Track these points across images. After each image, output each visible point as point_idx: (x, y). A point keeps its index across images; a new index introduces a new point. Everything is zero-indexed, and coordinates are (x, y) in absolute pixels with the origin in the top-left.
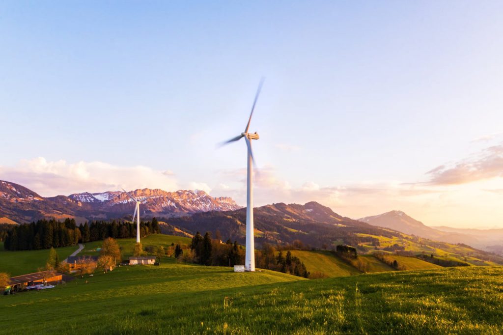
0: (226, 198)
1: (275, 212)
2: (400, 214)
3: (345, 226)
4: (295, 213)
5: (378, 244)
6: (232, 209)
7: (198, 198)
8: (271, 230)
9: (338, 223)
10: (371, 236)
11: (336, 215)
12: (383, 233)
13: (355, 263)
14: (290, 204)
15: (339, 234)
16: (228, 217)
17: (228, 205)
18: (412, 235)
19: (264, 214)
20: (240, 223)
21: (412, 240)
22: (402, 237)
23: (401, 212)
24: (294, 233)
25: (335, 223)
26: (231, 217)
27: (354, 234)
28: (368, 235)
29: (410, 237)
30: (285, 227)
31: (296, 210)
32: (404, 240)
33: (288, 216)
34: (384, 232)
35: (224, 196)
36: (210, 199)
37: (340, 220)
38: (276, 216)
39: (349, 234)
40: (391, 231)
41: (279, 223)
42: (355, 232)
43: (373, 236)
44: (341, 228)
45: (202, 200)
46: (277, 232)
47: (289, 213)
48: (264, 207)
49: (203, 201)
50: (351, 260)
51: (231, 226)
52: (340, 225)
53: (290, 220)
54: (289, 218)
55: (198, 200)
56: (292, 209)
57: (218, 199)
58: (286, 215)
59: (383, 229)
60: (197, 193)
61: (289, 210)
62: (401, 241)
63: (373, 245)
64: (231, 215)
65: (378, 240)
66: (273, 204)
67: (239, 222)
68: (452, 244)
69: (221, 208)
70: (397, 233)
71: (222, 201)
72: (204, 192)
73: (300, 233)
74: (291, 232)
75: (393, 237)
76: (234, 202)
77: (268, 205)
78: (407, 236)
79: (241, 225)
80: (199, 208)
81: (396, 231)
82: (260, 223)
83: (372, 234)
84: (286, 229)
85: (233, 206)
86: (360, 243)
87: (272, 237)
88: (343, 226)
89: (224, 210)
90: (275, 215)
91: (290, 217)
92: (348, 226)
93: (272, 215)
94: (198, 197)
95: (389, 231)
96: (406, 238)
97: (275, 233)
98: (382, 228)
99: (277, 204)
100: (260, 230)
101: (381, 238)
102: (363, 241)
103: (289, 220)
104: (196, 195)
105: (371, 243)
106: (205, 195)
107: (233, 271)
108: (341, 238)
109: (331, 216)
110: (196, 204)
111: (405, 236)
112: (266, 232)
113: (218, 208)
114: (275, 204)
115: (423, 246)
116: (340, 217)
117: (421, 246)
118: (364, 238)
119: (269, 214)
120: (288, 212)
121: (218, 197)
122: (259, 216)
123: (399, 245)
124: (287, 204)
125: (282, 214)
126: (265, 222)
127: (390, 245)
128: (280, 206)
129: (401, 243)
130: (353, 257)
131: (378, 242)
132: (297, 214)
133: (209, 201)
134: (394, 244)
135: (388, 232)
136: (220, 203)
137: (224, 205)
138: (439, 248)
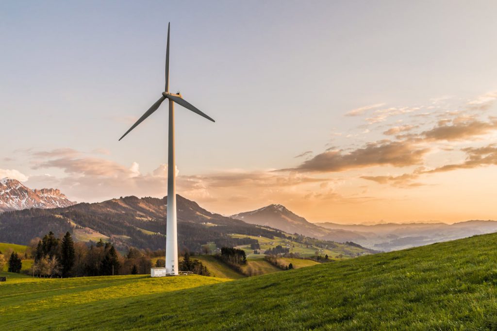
0: (51, 190)
1: (124, 209)
2: (280, 209)
3: (216, 225)
4: (151, 210)
5: (258, 246)
6: (59, 206)
7: (8, 191)
8: (119, 233)
9: (207, 221)
10: (249, 237)
11: (203, 211)
12: (262, 233)
13: (245, 269)
14: (144, 197)
15: (210, 235)
16: (57, 216)
17: (55, 199)
18: (296, 234)
19: (108, 211)
20: (75, 225)
21: (296, 240)
22: (284, 237)
23: (282, 206)
24: (150, 236)
25: (203, 222)
26: (61, 216)
27: (228, 235)
28: (245, 236)
29: (293, 237)
30: (138, 229)
31: (151, 205)
32: (287, 240)
33: (142, 214)
34: (264, 231)
35: (49, 188)
36: (26, 191)
37: (209, 218)
38: (126, 214)
39: (222, 235)
40: (271, 230)
41: (129, 223)
42: (228, 232)
43: (252, 237)
44: (211, 227)
45: (13, 192)
46: (128, 236)
47: (142, 210)
48: (108, 203)
49: (15, 194)
50: (239, 265)
51: (61, 229)
52: (209, 224)
53: (145, 219)
54: (141, 216)
55: (7, 193)
56: (146, 205)
57: (39, 191)
58: (138, 213)
59: (262, 228)
60: (7, 184)
61: (142, 205)
62: (283, 242)
63: (252, 248)
64: (61, 214)
65: (257, 241)
66: (121, 198)
67: (73, 224)
68: (340, 244)
69: (44, 204)
70: (278, 232)
71: (46, 195)
72: (18, 182)
73: (159, 236)
74: (146, 235)
75: (275, 237)
76: (64, 195)
77: (113, 199)
78: (290, 235)
79: (77, 228)
80: (8, 205)
81: (277, 230)
82: (104, 224)
83: (249, 235)
84: (139, 231)
85: (61, 201)
86: (236, 246)
87: (121, 243)
88: (213, 225)
89: (48, 208)
90: (123, 212)
91: (144, 215)
92: (220, 225)
93: (119, 213)
94: (7, 189)
95: (269, 229)
96: (290, 238)
97: (125, 237)
98: (261, 226)
99: (126, 198)
100: (104, 234)
101: (261, 239)
102: (240, 244)
103: (143, 218)
104: (5, 185)
105: (249, 246)
106: (20, 186)
107: (150, 277)
108: (211, 241)
109: (198, 213)
110: (3, 199)
111: (287, 236)
112: (113, 236)
113: (38, 204)
114: (123, 197)
115: (309, 246)
116: (209, 214)
117: (307, 247)
118: (241, 239)
119: (116, 212)
120: (141, 207)
121: (39, 188)
122: (101, 215)
123: (283, 246)
124: (140, 198)
125: (133, 211)
126: (111, 223)
127: (272, 248)
128: (131, 200)
129: (283, 244)
130: (242, 262)
131: (258, 244)
132: (154, 211)
133: (26, 194)
134: (277, 245)
135: (268, 232)
136: (42, 198)
137: (49, 200)
138: (327, 248)
